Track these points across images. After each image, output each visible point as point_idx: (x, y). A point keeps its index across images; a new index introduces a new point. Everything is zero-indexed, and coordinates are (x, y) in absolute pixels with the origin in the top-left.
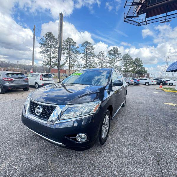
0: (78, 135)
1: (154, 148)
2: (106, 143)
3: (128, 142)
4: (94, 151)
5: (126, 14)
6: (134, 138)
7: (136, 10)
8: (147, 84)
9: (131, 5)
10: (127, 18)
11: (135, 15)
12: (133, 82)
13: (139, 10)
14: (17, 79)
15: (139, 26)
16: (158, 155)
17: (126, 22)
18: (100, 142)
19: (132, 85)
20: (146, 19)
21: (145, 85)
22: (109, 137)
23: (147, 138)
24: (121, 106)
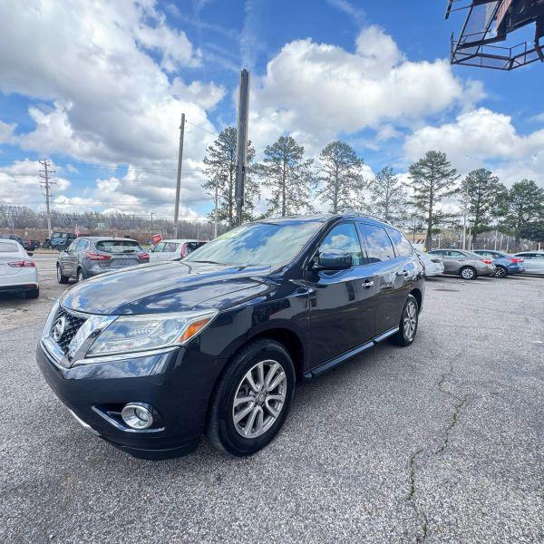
1: (426, 503)
3: (338, 463)
4: (206, 472)
5: (457, 38)
6: (371, 454)
7: (495, 18)
9: (472, 6)
10: (463, 51)
11: (494, 33)
12: (492, 267)
13: (507, 15)
14: (120, 257)
15: (510, 68)
16: (425, 529)
17: (458, 62)
18: (223, 445)
20: (537, 41)
22: (284, 441)
23: (419, 462)
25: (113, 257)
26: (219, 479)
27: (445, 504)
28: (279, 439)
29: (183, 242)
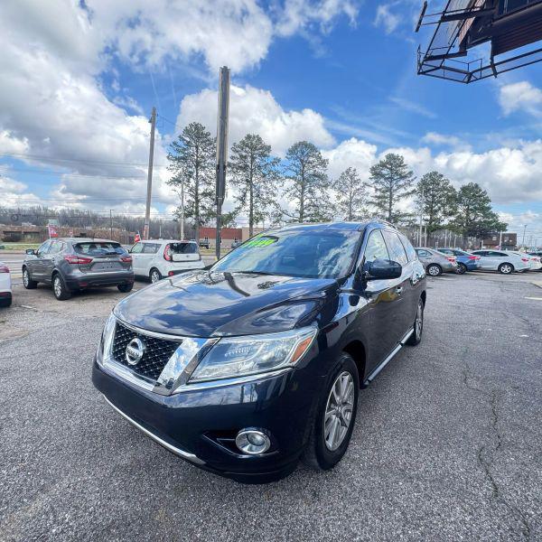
0: (242, 433)
1: (512, 497)
2: (343, 463)
3: (418, 468)
4: (299, 489)
5: (424, 50)
6: (442, 455)
7: (458, 35)
8: (506, 269)
9: (440, 22)
10: (429, 63)
11: (456, 50)
12: (455, 265)
13: (468, 32)
14: (101, 260)
15: (467, 83)
16: (525, 523)
17: (424, 73)
19: (452, 271)
20: (492, 59)
21: (499, 271)
22: (354, 446)
23: (487, 459)
24: (403, 342)
25: (95, 260)
26: (315, 495)
27: (529, 498)
28: (350, 448)
29: (164, 243)
